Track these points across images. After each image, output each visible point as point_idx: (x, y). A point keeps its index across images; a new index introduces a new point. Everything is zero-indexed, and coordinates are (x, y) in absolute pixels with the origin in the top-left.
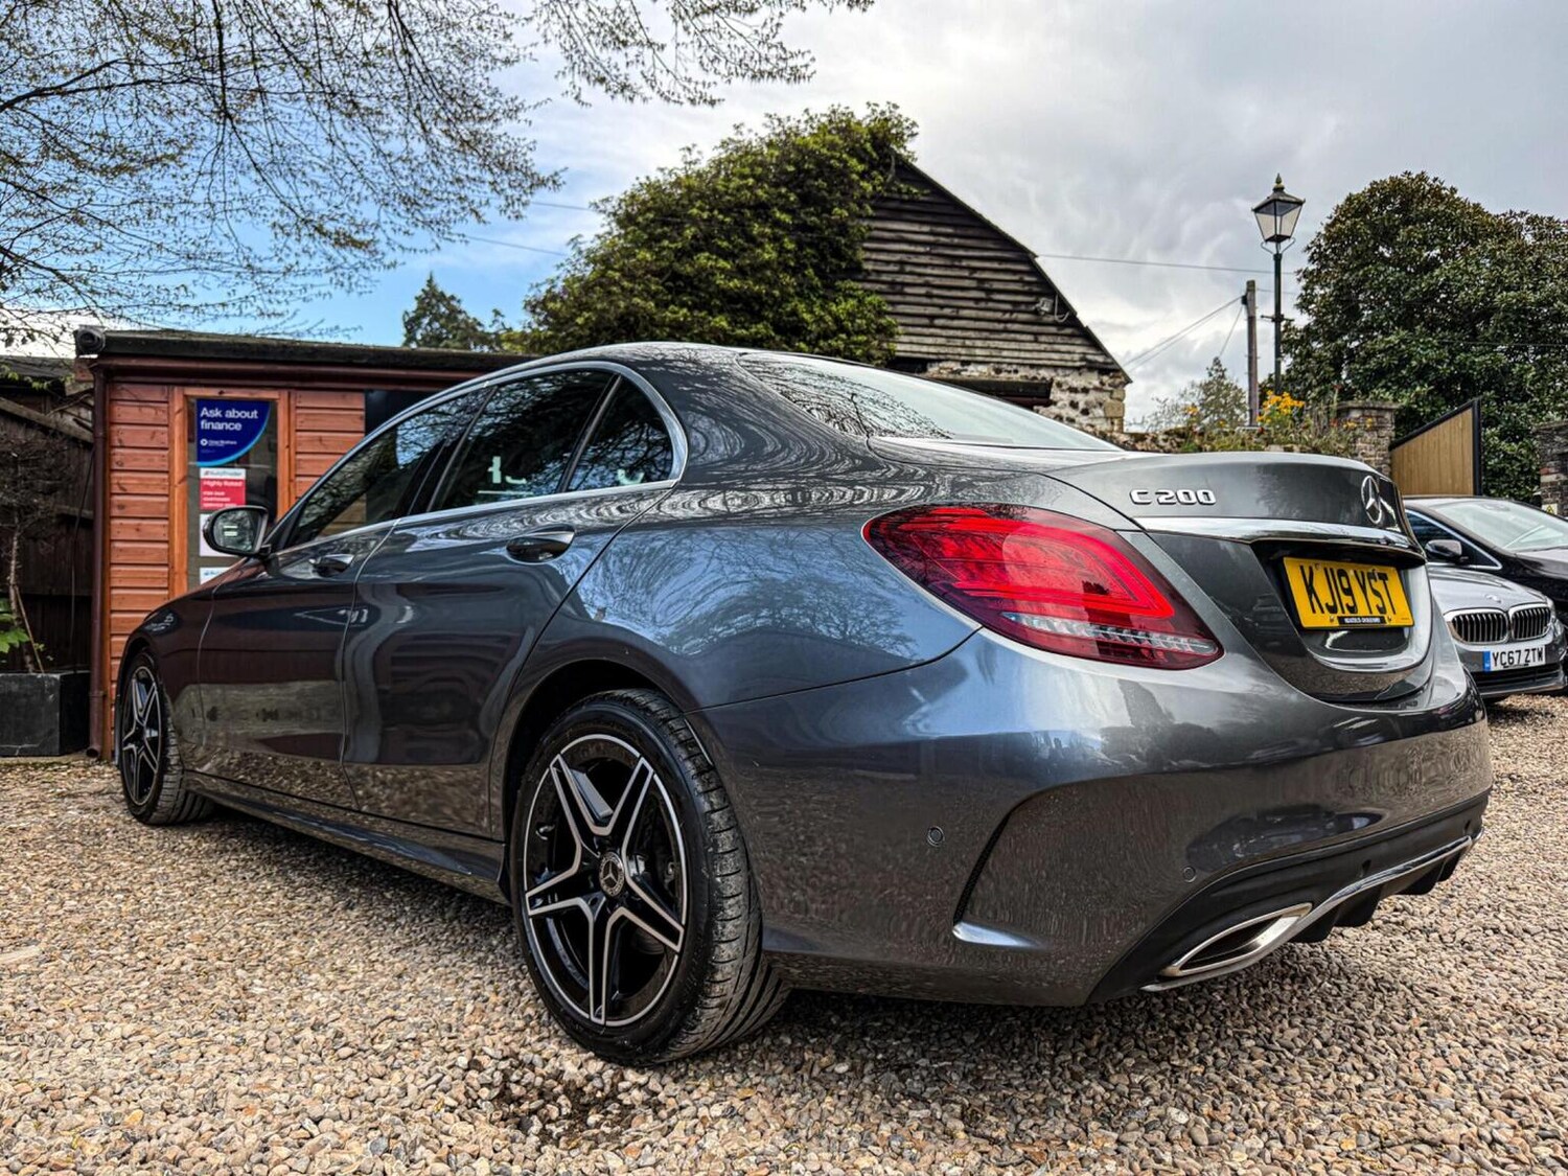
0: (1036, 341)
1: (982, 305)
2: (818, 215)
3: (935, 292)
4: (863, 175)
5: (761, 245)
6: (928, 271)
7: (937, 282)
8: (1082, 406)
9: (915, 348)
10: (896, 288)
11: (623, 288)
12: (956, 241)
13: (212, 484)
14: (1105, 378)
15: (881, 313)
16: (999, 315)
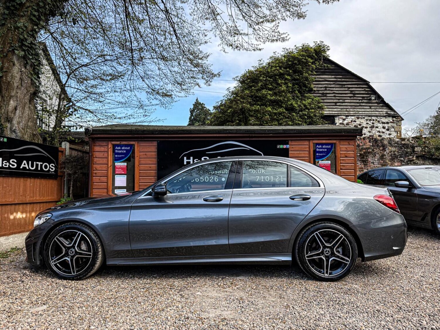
0: (370, 108)
1: (352, 98)
2: (299, 76)
3: (337, 95)
4: (312, 63)
5: (281, 86)
6: (334, 89)
7: (337, 92)
8: (387, 128)
9: (331, 112)
10: (324, 95)
11: (241, 101)
12: (343, 79)
13: (118, 167)
14: (394, 119)
15: (319, 103)
16: (358, 101)
